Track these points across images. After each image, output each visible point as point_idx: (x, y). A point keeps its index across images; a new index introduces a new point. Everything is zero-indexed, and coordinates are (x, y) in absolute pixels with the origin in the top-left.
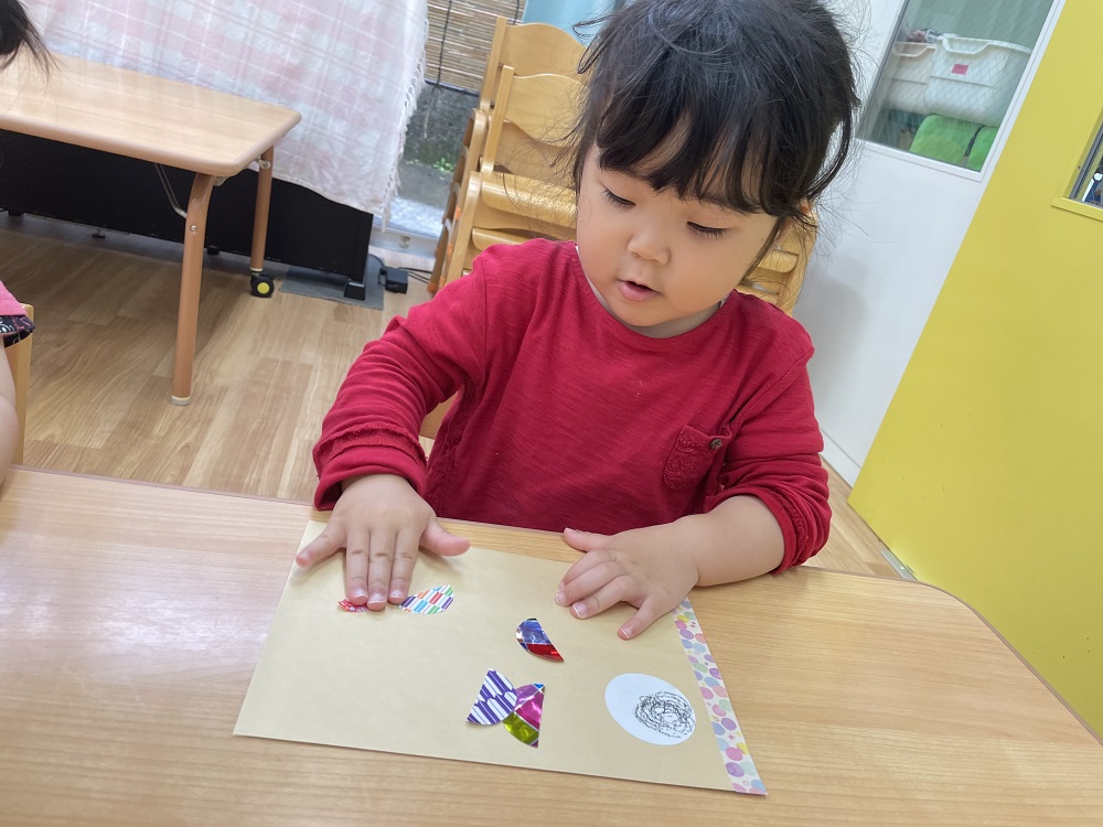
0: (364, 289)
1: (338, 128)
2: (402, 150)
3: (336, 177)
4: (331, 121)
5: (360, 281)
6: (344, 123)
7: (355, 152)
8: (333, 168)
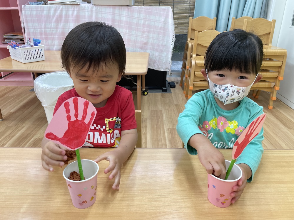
0: (166, 89)
1: (157, 54)
2: (172, 55)
3: (157, 65)
4: (155, 52)
5: (165, 87)
6: (158, 52)
7: (161, 58)
8: (156, 63)
